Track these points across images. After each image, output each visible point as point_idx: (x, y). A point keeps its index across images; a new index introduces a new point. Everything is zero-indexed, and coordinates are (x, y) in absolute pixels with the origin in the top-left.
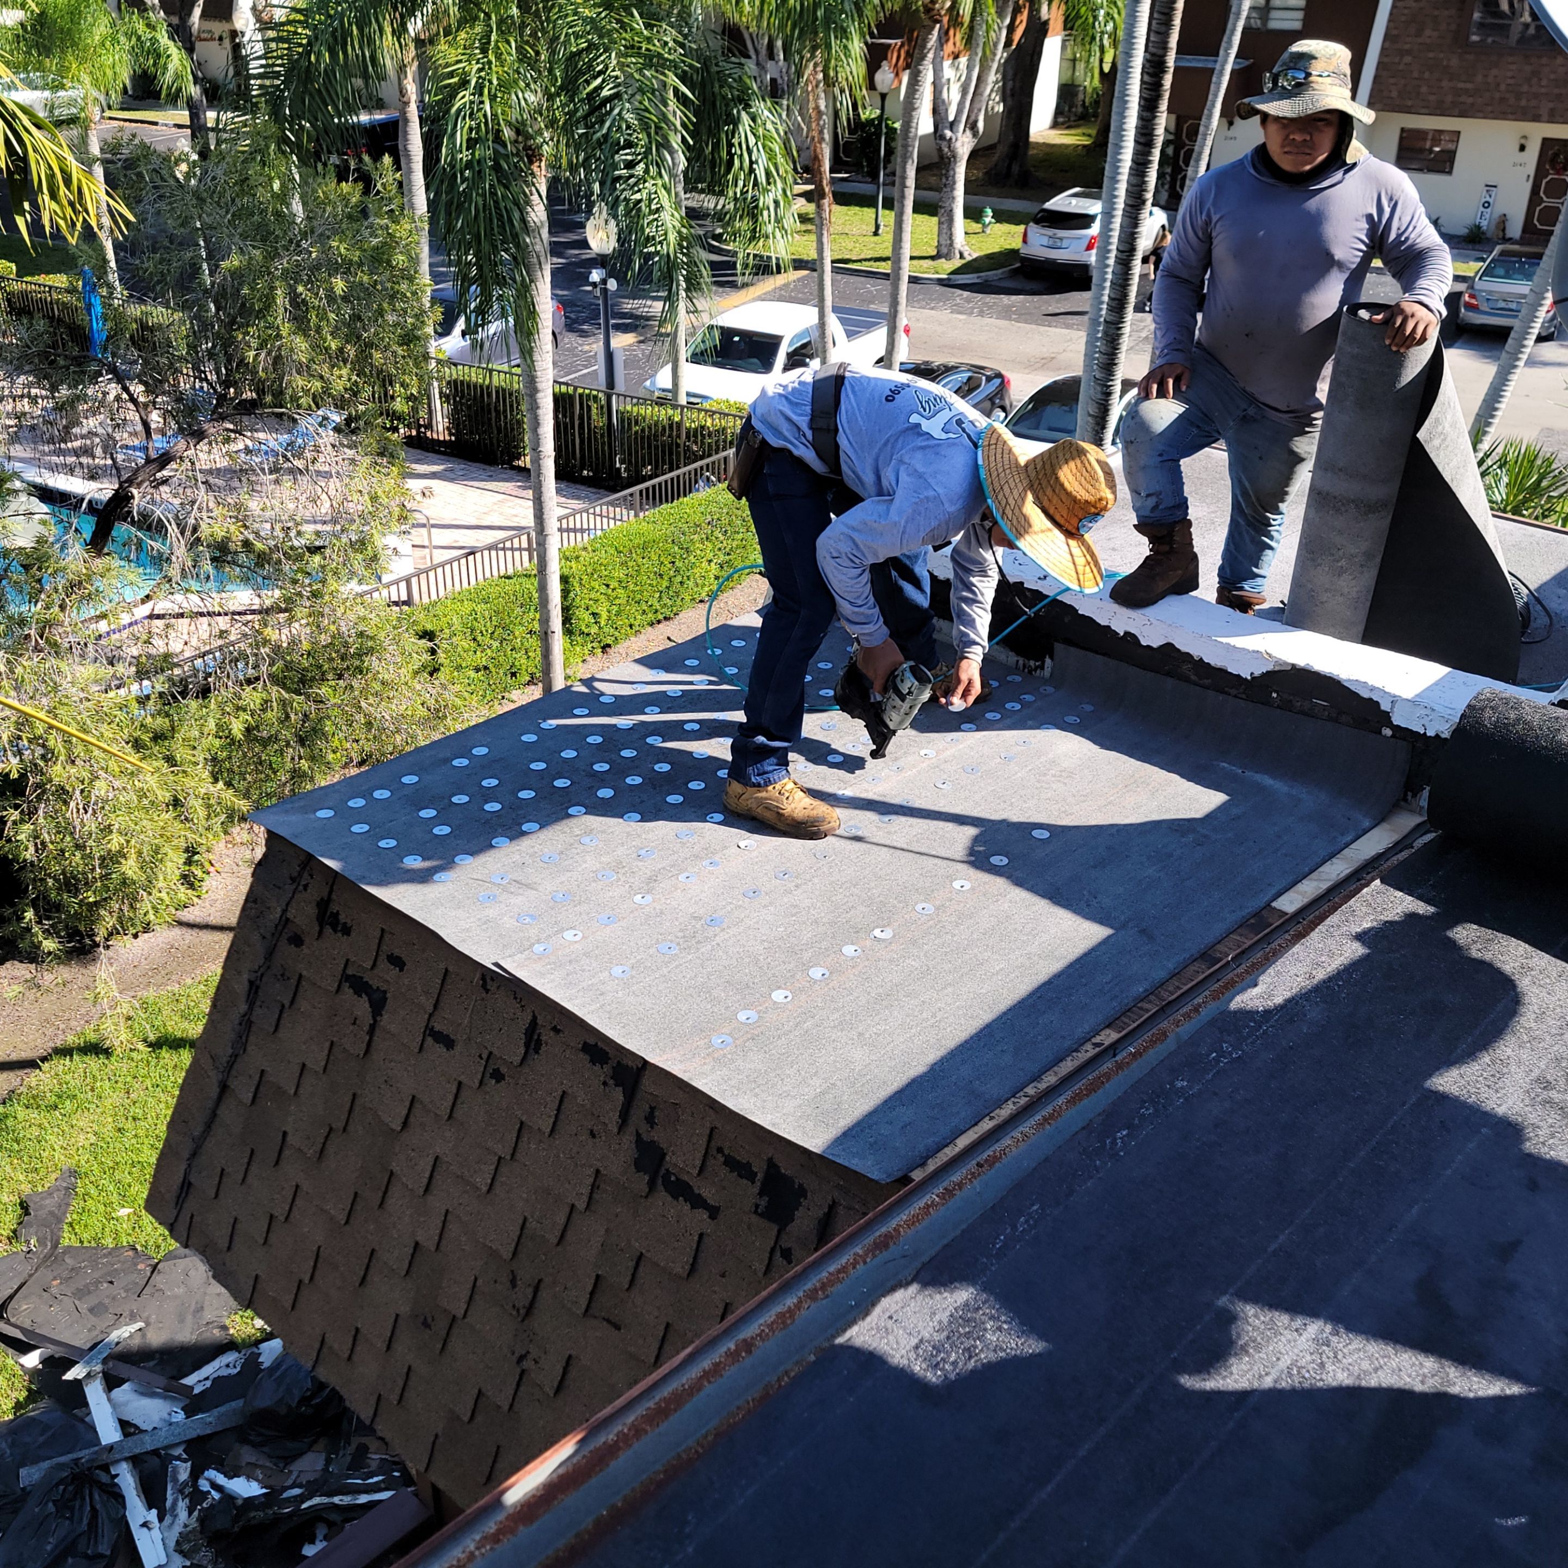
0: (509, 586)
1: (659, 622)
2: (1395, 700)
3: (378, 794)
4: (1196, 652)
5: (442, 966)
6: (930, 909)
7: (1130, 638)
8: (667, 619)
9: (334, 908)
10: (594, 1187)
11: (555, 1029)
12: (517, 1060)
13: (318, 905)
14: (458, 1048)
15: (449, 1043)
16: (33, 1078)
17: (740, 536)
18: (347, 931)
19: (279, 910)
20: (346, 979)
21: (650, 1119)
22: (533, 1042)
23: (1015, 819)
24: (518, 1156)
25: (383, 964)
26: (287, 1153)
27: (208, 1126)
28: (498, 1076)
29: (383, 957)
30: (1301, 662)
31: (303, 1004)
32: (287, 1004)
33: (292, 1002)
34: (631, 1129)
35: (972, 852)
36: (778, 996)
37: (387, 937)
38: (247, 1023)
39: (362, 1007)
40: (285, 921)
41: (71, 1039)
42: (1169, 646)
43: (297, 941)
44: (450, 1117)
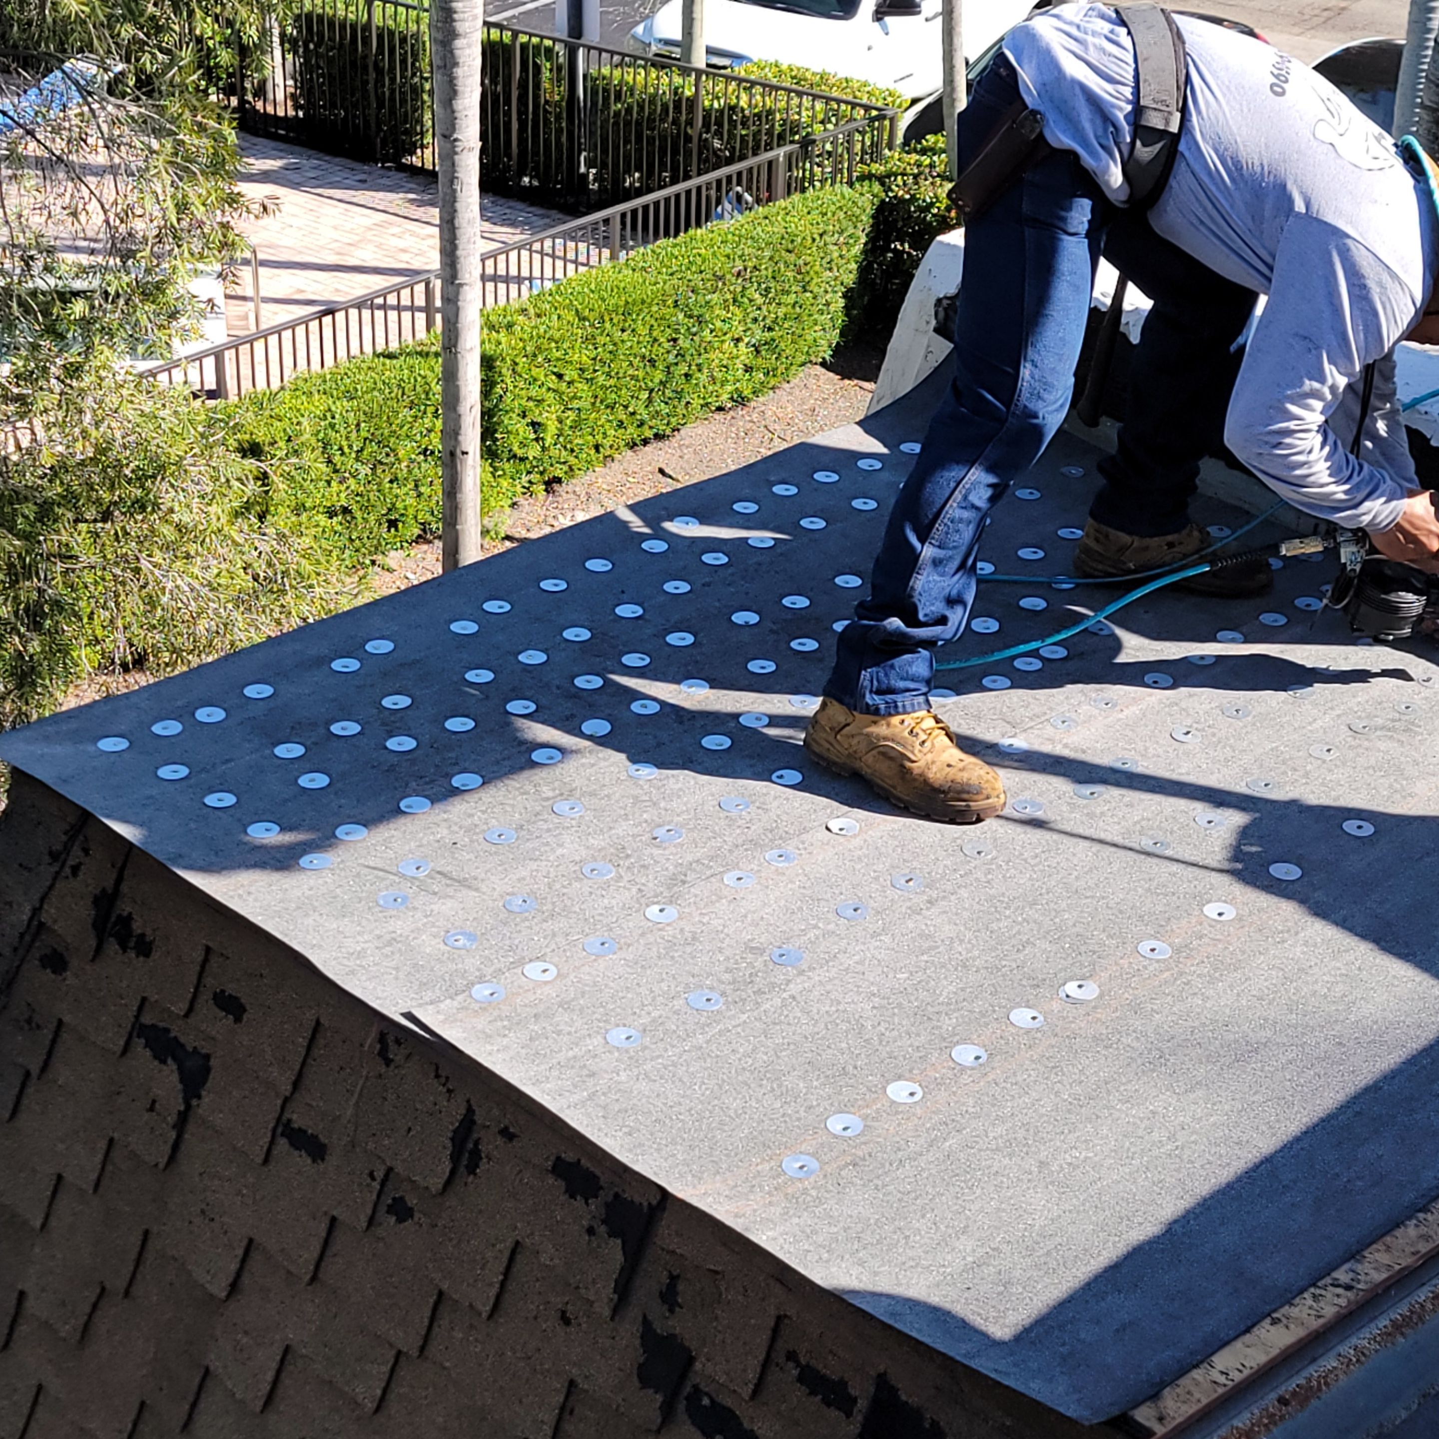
0: (392, 371)
1: (645, 442)
3: (202, 715)
5: (310, 1016)
6: (1165, 951)
8: (658, 437)
9: (124, 907)
10: (564, 1411)
11: (506, 1134)
12: (436, 1183)
13: (96, 901)
14: (333, 1160)
15: (316, 1149)
18: (144, 948)
19: (27, 910)
20: (139, 1029)
21: (669, 1297)
22: (465, 1152)
23: (1312, 799)
24: (433, 1349)
25: (206, 1008)
26: (23, 1328)
29: (206, 996)
31: (62, 1073)
32: (35, 1070)
33: (44, 1068)
34: (633, 1313)
35: (1237, 854)
36: (899, 1091)
37: (214, 961)
40: (37, 928)
44: (314, 1278)
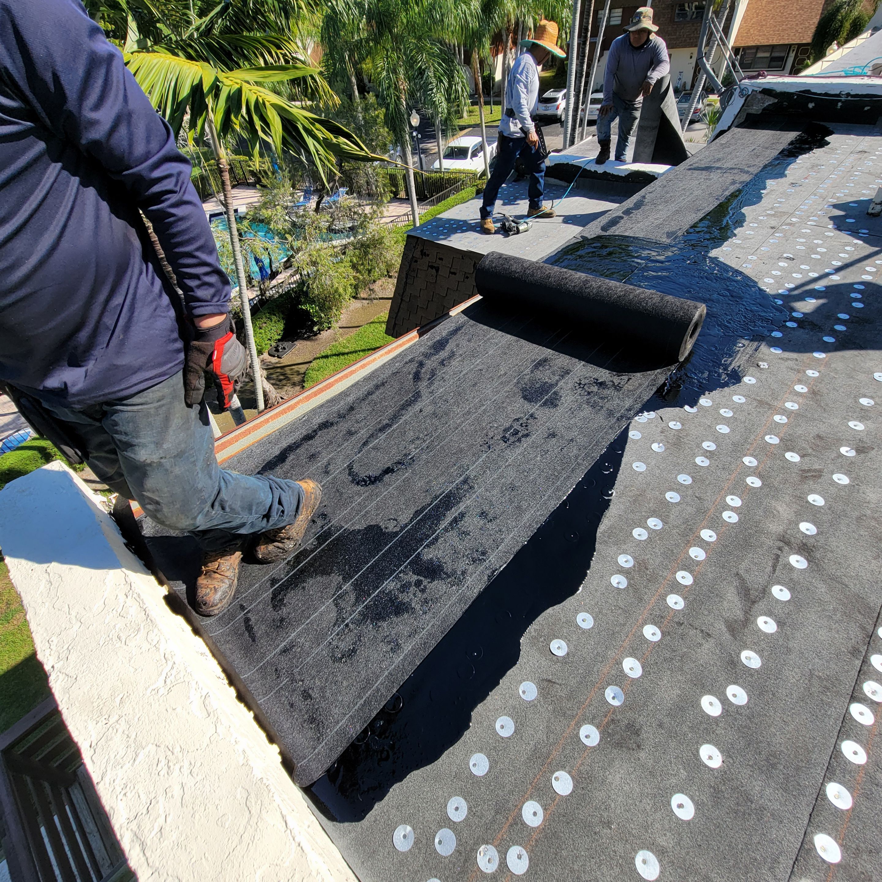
2: (658, 174)
4: (611, 172)
7: (596, 172)
9: (426, 249)
13: (421, 251)
14: (457, 274)
15: (455, 274)
16: (312, 364)
18: (428, 255)
19: (412, 254)
20: (429, 266)
23: (572, 214)
25: (438, 261)
27: (399, 309)
28: (467, 277)
30: (638, 170)
31: (419, 275)
32: (415, 276)
37: (438, 254)
38: (406, 283)
39: (434, 271)
41: (318, 355)
43: (416, 261)
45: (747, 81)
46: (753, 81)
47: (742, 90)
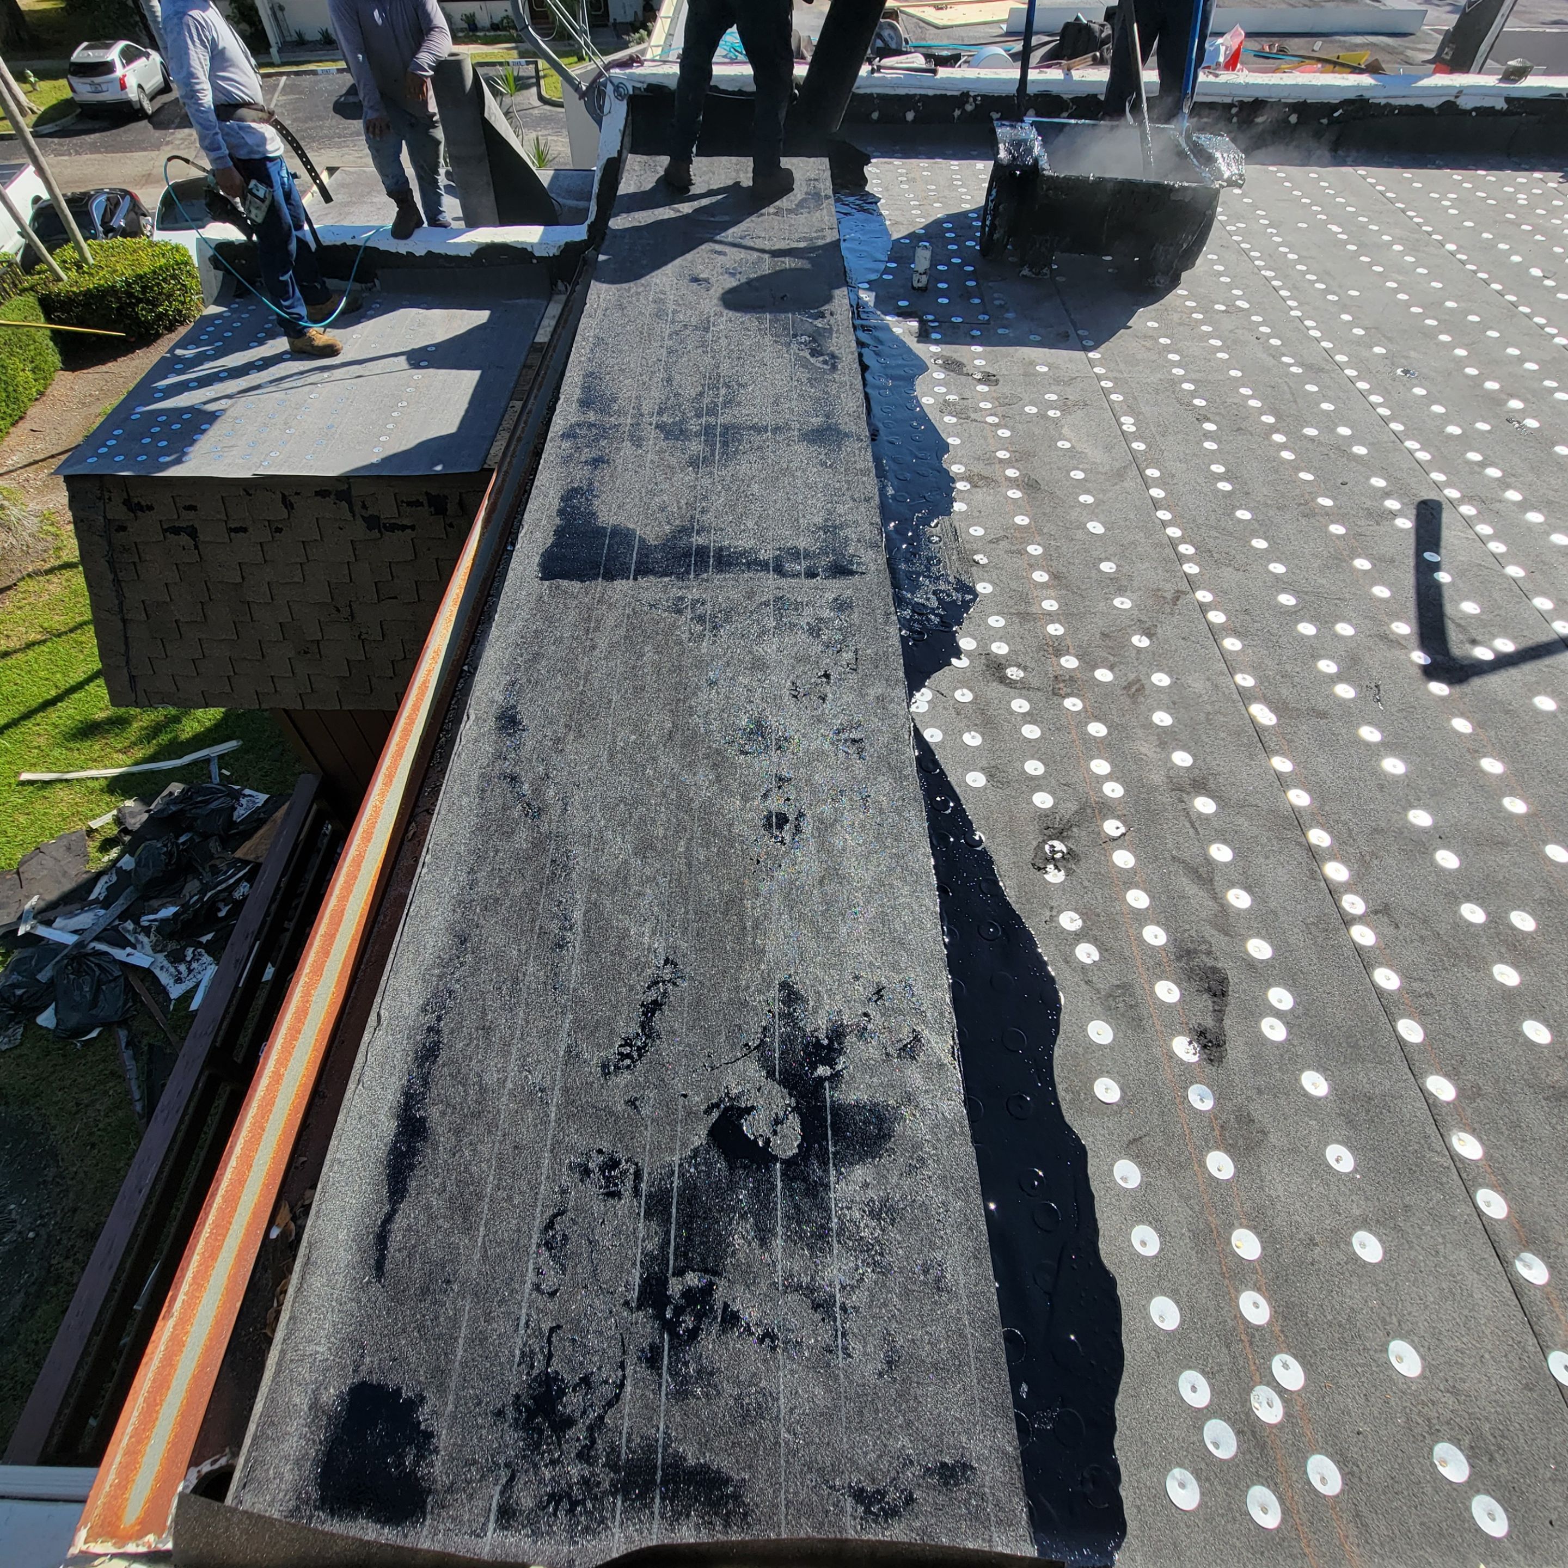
2: (532, 245)
4: (442, 252)
6: (413, 389)
9: (136, 499)
10: (354, 549)
11: (297, 494)
12: (286, 516)
13: (124, 503)
14: (251, 530)
15: (245, 530)
17: (32, 347)
18: (150, 508)
19: (101, 518)
20: (165, 531)
21: (364, 507)
22: (287, 504)
24: (310, 558)
25: (184, 513)
26: (183, 628)
27: (126, 644)
28: (279, 530)
29: (181, 510)
30: (489, 241)
31: (146, 556)
32: (137, 560)
33: (139, 559)
34: (358, 516)
35: (411, 364)
37: (177, 500)
38: (117, 581)
39: (184, 539)
40: (108, 521)
42: (429, 253)
43: (123, 528)
44: (265, 561)
45: (617, 70)
46: (628, 71)
47: (617, 88)
